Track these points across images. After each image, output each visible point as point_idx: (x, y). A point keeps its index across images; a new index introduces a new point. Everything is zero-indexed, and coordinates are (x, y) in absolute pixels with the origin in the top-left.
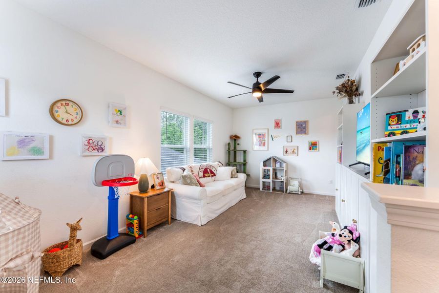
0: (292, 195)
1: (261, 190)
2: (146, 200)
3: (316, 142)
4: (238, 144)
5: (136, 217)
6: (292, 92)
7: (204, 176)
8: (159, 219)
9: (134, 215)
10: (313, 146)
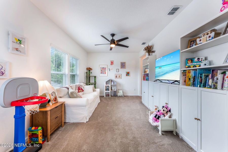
0: (120, 98)
1: (105, 97)
2: (49, 113)
3: (129, 72)
4: (91, 73)
5: (40, 128)
6: (127, 47)
7: (79, 92)
8: (57, 125)
9: (37, 127)
10: (128, 74)
